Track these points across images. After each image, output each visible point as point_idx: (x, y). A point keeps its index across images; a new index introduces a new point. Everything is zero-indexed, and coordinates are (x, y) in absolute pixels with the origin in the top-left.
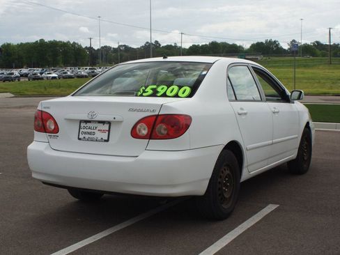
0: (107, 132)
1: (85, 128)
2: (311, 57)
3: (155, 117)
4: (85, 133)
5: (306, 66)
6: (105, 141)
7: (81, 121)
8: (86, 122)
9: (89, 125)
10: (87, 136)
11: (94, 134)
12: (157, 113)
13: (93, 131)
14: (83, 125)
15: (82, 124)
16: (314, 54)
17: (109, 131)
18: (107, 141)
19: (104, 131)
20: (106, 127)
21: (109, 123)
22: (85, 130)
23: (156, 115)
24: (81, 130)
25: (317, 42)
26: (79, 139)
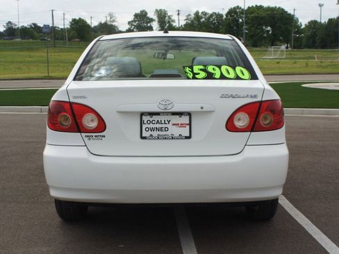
0: (188, 127)
1: (151, 122)
2: (31, 40)
3: (258, 104)
4: (152, 129)
5: (29, 49)
6: (186, 138)
7: (142, 114)
8: (151, 114)
9: (156, 118)
10: (155, 134)
11: (167, 129)
12: (259, 99)
13: (164, 126)
14: (145, 119)
15: (144, 117)
16: (33, 37)
17: (190, 124)
18: (189, 137)
19: (182, 125)
20: (185, 120)
21: (189, 114)
22: (151, 126)
23: (258, 102)
24: (144, 126)
25: (34, 24)
26: (142, 138)
